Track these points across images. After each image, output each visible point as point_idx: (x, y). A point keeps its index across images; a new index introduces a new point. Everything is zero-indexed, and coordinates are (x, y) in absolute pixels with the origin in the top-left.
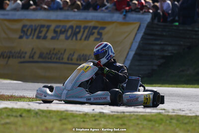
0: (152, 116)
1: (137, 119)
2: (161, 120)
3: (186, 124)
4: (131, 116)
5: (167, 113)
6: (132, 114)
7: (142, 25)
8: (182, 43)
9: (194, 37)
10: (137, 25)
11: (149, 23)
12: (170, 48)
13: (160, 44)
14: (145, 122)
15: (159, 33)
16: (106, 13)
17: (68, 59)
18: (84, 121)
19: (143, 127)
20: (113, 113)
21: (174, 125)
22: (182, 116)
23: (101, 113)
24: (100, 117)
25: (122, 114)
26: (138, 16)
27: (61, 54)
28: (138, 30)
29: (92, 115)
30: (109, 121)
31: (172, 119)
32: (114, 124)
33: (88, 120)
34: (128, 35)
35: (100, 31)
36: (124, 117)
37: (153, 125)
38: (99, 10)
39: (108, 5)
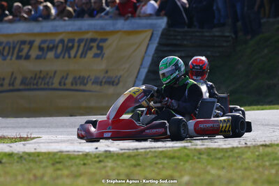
0: (175, 152)
1: (156, 157)
2: (187, 155)
3: (219, 159)
4: (146, 153)
5: (194, 147)
6: (148, 150)
7: (155, 32)
9: (225, 44)
10: (149, 34)
11: (164, 29)
14: (166, 161)
15: (178, 42)
16: (106, 19)
17: (60, 84)
18: (84, 164)
19: (164, 167)
20: (123, 151)
21: (204, 161)
22: (215, 149)
23: (106, 151)
24: (106, 157)
25: (135, 151)
26: (150, 21)
27: (51, 77)
28: (150, 40)
29: (95, 155)
30: (119, 162)
31: (200, 154)
32: (124, 165)
33: (90, 162)
34: (138, 47)
35: (101, 44)
36: (138, 155)
37: (177, 164)
38: (97, 17)
39: (108, 9)
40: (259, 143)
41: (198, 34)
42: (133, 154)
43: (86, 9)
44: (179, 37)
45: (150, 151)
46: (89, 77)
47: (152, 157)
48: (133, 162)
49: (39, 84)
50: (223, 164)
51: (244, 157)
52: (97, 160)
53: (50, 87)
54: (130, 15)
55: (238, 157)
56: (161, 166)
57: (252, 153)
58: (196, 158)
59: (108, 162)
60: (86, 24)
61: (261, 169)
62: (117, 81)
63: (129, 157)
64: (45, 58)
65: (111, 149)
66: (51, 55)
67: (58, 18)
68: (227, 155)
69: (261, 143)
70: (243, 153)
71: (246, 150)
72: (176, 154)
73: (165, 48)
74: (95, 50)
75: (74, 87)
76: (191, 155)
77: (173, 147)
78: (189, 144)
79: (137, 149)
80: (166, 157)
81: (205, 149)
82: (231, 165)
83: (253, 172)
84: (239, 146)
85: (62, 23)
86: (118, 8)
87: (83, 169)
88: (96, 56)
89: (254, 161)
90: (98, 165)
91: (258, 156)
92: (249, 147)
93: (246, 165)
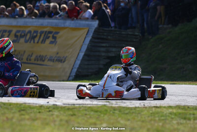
0: (98, 107)
1: (86, 110)
2: (106, 111)
3: (127, 114)
4: (80, 108)
5: (110, 105)
6: (81, 106)
7: (90, 30)
9: (135, 40)
10: (86, 30)
11: (96, 28)
12: (114, 50)
13: (106, 47)
14: (92, 113)
15: (105, 37)
16: (59, 20)
17: (27, 59)
18: (39, 112)
19: (90, 117)
20: (65, 105)
21: (117, 115)
22: (124, 107)
23: (54, 105)
24: (54, 108)
25: (73, 106)
26: (87, 22)
27: (21, 55)
28: (87, 34)
29: (47, 106)
30: (62, 112)
31: (114, 110)
32: (65, 115)
33: (43, 111)
34: (79, 38)
35: (55, 35)
36: (74, 108)
37: (99, 116)
38: (54, 18)
39: (61, 13)
40: (153, 105)
41: (117, 32)
42: (71, 108)
43: (46, 12)
45: (83, 107)
46: (46, 56)
47: (83, 110)
48: (71, 113)
50: (129, 118)
51: (142, 113)
52: (48, 110)
55: (139, 113)
56: (88, 116)
57: (148, 111)
58: (111, 112)
59: (55, 112)
60: (46, 21)
61: (153, 122)
62: (64, 59)
63: (69, 109)
64: (18, 42)
65: (58, 104)
66: (22, 40)
67: (28, 17)
68: (132, 111)
69: (154, 105)
70: (142, 111)
71: (144, 109)
72: (99, 109)
73: (96, 41)
74: (51, 39)
75: (36, 62)
76: (109, 110)
77: (97, 104)
78: (108, 103)
79: (74, 104)
80: (92, 111)
81: (118, 107)
82: (134, 119)
83: (148, 123)
84: (140, 106)
85: (31, 20)
86: (67, 13)
87: (38, 115)
88: (51, 42)
89: (149, 117)
90: (48, 113)
91: (151, 113)
92: (146, 108)
93: (143, 119)
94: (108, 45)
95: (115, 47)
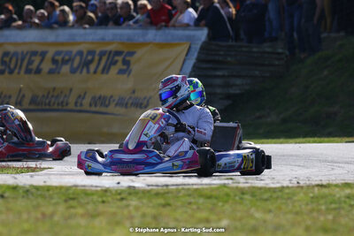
0: (212, 190)
1: (189, 195)
2: (227, 195)
3: (266, 200)
4: (178, 191)
5: (235, 185)
6: (180, 187)
7: (193, 46)
8: (257, 73)
9: (277, 63)
10: (185, 47)
11: (204, 43)
12: (238, 81)
13: (223, 76)
14: (201, 200)
15: (221, 58)
16: (134, 29)
17: (76, 103)
18: (103, 202)
19: (198, 208)
20: (151, 187)
21: (247, 202)
22: (260, 188)
23: (130, 187)
24: (130, 194)
25: (165, 188)
26: (187, 32)
27: (65, 96)
28: (187, 55)
29: (116, 191)
30: (145, 201)
31: (243, 193)
32: (151, 205)
33: (110, 199)
34: (172, 63)
35: (127, 58)
36: (168, 193)
37: (214, 204)
38: (124, 25)
39: (138, 17)
40: (314, 183)
41: (244, 49)
42: (162, 191)
43: (110, 15)
44: (222, 53)
45: (183, 189)
46: (111, 97)
47: (185, 195)
48: (161, 201)
49: (52, 103)
50: (270, 207)
51: (295, 198)
52: (119, 197)
53: (65, 108)
54: (163, 24)
55: (289, 198)
56: (194, 207)
57: (306, 194)
58: (237, 198)
59: (131, 200)
60: (110, 33)
61: (315, 214)
62: (145, 102)
63: (157, 194)
64: (59, 73)
65: (136, 185)
66: (66, 69)
67: (76, 26)
68: (275, 195)
69: (317, 183)
70: (294, 194)
71: (299, 190)
72: (214, 193)
73: (204, 66)
74: (119, 65)
75: (93, 109)
76: (232, 194)
77: (210, 184)
78: (230, 182)
79: (167, 186)
80: (201, 196)
81: (249, 188)
82: (279, 208)
83: (305, 217)
84: (290, 185)
85: (81, 31)
86: (149, 16)
87: (101, 208)
88: (121, 72)
89: (307, 204)
90: (119, 203)
91: (312, 198)
92: (302, 187)
93: (298, 209)
94: (226, 74)
95: (239, 77)
